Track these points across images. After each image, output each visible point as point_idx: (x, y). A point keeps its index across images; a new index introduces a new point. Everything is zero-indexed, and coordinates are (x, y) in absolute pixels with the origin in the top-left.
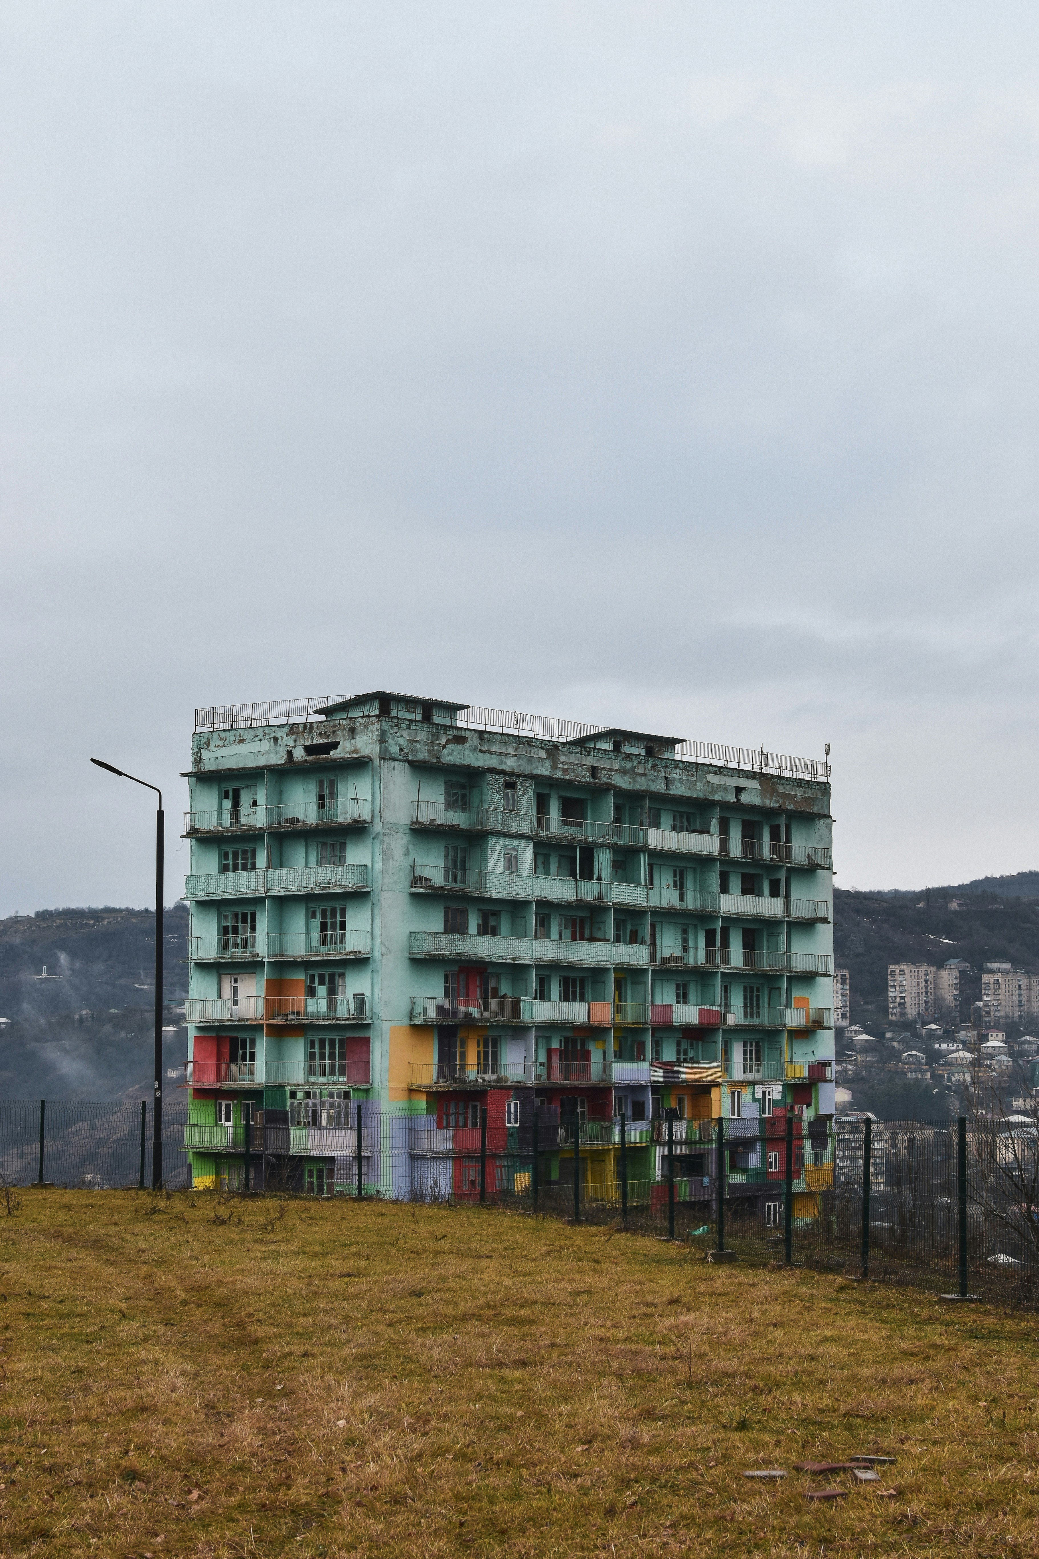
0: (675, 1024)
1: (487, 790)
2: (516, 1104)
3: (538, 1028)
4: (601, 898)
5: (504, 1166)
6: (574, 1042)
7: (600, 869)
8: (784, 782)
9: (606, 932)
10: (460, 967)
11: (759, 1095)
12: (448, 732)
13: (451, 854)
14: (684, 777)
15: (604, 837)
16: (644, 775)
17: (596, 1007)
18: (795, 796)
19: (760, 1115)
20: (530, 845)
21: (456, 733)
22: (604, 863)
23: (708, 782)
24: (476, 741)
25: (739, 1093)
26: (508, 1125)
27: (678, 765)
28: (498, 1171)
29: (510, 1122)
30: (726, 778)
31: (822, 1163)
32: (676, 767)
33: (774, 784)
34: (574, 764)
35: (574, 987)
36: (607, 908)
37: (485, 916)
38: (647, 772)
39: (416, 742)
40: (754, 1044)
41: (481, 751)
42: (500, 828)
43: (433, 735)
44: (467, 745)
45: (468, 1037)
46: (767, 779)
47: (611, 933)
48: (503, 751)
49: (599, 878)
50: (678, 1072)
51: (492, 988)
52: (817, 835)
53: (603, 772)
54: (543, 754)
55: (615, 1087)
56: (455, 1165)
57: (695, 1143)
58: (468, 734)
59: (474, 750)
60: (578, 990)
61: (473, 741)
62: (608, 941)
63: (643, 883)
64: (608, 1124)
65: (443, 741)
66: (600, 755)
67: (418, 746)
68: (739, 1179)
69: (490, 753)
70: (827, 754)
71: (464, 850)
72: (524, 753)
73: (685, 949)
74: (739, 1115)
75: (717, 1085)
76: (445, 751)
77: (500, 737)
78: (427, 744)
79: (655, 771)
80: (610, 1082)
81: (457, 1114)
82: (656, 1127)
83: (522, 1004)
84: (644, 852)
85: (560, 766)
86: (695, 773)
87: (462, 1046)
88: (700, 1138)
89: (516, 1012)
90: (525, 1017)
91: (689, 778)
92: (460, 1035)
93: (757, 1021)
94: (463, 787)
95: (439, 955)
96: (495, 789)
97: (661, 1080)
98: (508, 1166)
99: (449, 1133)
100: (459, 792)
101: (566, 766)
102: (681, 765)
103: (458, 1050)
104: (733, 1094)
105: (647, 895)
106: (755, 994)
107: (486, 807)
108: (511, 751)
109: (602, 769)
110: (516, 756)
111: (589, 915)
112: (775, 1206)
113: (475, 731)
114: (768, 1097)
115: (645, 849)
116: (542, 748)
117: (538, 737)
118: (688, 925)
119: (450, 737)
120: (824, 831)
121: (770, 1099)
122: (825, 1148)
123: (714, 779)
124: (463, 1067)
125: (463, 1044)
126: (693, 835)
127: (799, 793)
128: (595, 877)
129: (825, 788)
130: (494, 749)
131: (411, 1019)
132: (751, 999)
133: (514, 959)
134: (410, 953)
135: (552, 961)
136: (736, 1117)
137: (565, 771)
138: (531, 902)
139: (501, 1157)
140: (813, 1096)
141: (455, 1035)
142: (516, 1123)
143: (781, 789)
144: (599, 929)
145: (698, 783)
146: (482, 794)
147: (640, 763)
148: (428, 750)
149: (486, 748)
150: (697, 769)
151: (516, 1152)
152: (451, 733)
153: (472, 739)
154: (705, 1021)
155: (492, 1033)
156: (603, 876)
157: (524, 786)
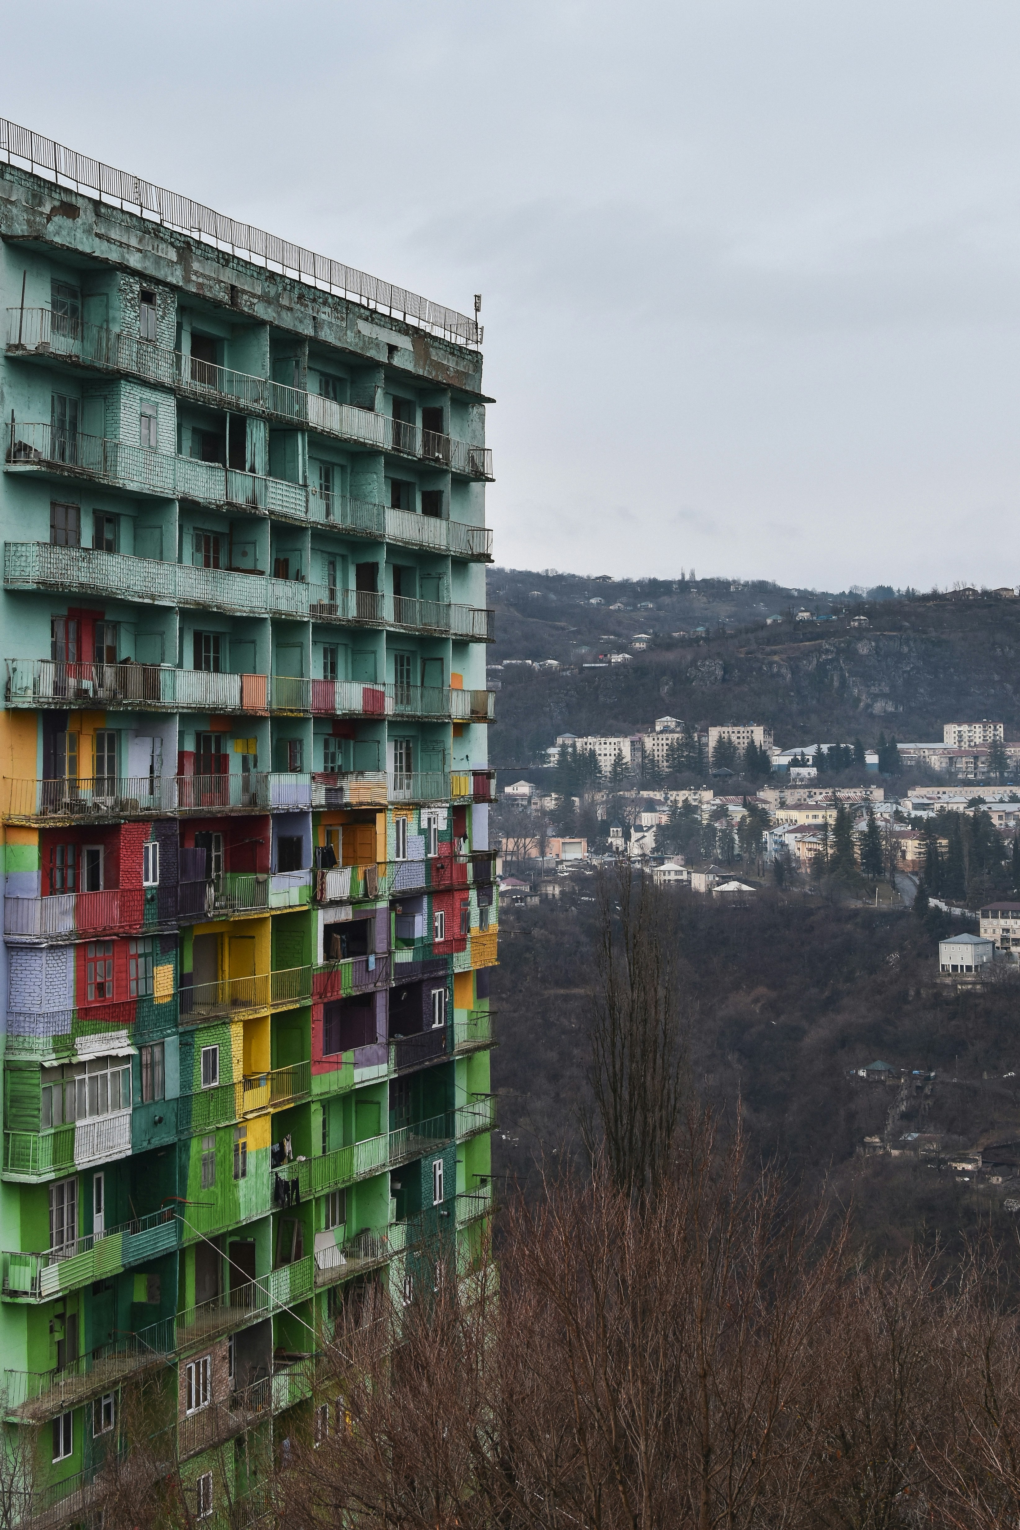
0: (339, 712)
1: (117, 301)
2: (154, 846)
3: (182, 715)
4: (253, 501)
5: (140, 956)
6: (207, 739)
7: (254, 455)
8: (436, 344)
9: (256, 560)
10: (70, 610)
11: (424, 825)
12: (54, 195)
13: (58, 409)
14: (333, 321)
15: (256, 401)
16: (290, 309)
17: (251, 682)
18: (448, 369)
19: (426, 855)
20: (172, 402)
21: (64, 197)
22: (257, 445)
23: (359, 332)
24: (91, 217)
25: (404, 820)
26: (145, 884)
27: (327, 299)
28: (133, 963)
29: (147, 880)
30: (377, 328)
31: (487, 925)
32: (325, 303)
33: (427, 346)
34: (209, 278)
35: (208, 651)
36: (261, 519)
37: (102, 521)
38: (293, 305)
39: (11, 203)
40: (404, 745)
41: (97, 235)
42: (134, 369)
43: (34, 196)
44: (79, 221)
45: (80, 733)
46: (420, 337)
47: (266, 562)
48: (124, 240)
49: (253, 470)
50: (341, 789)
51: (108, 647)
52: (470, 430)
53: (245, 297)
54: (173, 255)
55: (273, 815)
56: (78, 958)
57: (359, 902)
58: (80, 203)
59: (89, 231)
60: (212, 654)
61: (87, 216)
62: (262, 573)
63: (301, 483)
64: (261, 877)
65: (47, 209)
66: (240, 269)
67: (15, 211)
68: (405, 956)
69: (109, 240)
70: (477, 310)
71: (75, 405)
72: (150, 249)
73: (332, 594)
74: (404, 857)
75: (383, 809)
76: (51, 227)
77: (120, 215)
78: (26, 209)
79: (302, 305)
80: (264, 807)
81: (64, 867)
82: (319, 879)
83: (162, 676)
84: (303, 432)
85: (194, 278)
86: (344, 316)
87: (72, 749)
88: (366, 895)
89: (152, 688)
90: (166, 699)
91: (339, 322)
92: (71, 727)
93: (408, 710)
94: (74, 295)
95: (56, 584)
96: (129, 301)
97: (323, 802)
98: (145, 955)
99: (68, 901)
100: (69, 301)
101: (200, 280)
102: (330, 300)
103: (67, 754)
104: (398, 822)
105: (307, 501)
106: (405, 667)
107: (116, 329)
108: (134, 242)
109: (244, 292)
110: (140, 251)
111: (228, 532)
112: (440, 993)
113: (90, 199)
114: (433, 826)
115: (302, 427)
116: (172, 244)
117: (166, 224)
118: (336, 554)
119: (57, 204)
120: (476, 425)
121: (435, 829)
122: (490, 903)
123: (365, 328)
124: (74, 786)
125: (75, 745)
126: (356, 411)
127: (451, 363)
128: (248, 466)
129: (476, 359)
130: (114, 234)
131: (7, 698)
132: (402, 677)
133: (153, 597)
134: (6, 580)
135: (198, 604)
136: (401, 859)
137: (200, 286)
138: (171, 501)
139: (136, 939)
140: (467, 824)
141: (63, 729)
142: (154, 880)
143: (435, 355)
144: (245, 554)
145: (349, 332)
146: (107, 307)
147: (285, 289)
148: (28, 221)
149: (103, 231)
150: (347, 308)
151: (153, 931)
152: (57, 196)
153: (85, 212)
154: (370, 708)
155: (111, 725)
156: (257, 466)
157: (164, 301)
